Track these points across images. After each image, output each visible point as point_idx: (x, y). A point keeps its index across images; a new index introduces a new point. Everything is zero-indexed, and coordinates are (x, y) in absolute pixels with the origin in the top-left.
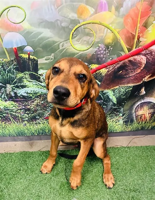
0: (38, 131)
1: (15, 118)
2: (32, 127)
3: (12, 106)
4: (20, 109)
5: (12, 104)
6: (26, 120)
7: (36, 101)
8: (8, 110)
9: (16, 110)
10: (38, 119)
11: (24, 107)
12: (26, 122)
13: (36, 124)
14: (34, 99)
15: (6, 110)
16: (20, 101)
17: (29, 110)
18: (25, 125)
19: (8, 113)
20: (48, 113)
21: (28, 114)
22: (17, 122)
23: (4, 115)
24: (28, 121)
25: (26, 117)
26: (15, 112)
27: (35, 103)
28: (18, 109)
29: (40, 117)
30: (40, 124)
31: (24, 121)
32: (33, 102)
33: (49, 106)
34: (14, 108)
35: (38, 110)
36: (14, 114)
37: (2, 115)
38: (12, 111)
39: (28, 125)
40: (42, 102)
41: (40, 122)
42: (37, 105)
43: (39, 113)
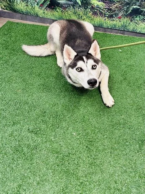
0: (112, 26)
1: (101, 13)
2: (109, 22)
3: (102, 5)
4: (106, 8)
5: (102, 4)
6: (107, 16)
7: (117, 4)
8: (98, 7)
9: (103, 8)
10: (114, 17)
11: (108, 7)
12: (106, 18)
13: (112, 20)
14: (116, 2)
15: (97, 7)
16: (107, 3)
17: (110, 9)
18: (105, 19)
19: (97, 10)
20: (121, 14)
21: (109, 12)
22: (101, 17)
23: (95, 10)
24: (108, 17)
25: (107, 14)
26: (102, 10)
27: (115, 6)
28: (104, 8)
29: (116, 16)
30: (114, 21)
31: (105, 17)
32: (114, 5)
33: (123, 9)
34: (102, 7)
35: (115, 11)
36: (101, 11)
37: (94, 10)
38: (100, 9)
39: (107, 20)
40: (120, 6)
41: (115, 20)
42: (116, 7)
43: (116, 13)
